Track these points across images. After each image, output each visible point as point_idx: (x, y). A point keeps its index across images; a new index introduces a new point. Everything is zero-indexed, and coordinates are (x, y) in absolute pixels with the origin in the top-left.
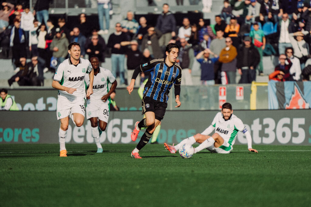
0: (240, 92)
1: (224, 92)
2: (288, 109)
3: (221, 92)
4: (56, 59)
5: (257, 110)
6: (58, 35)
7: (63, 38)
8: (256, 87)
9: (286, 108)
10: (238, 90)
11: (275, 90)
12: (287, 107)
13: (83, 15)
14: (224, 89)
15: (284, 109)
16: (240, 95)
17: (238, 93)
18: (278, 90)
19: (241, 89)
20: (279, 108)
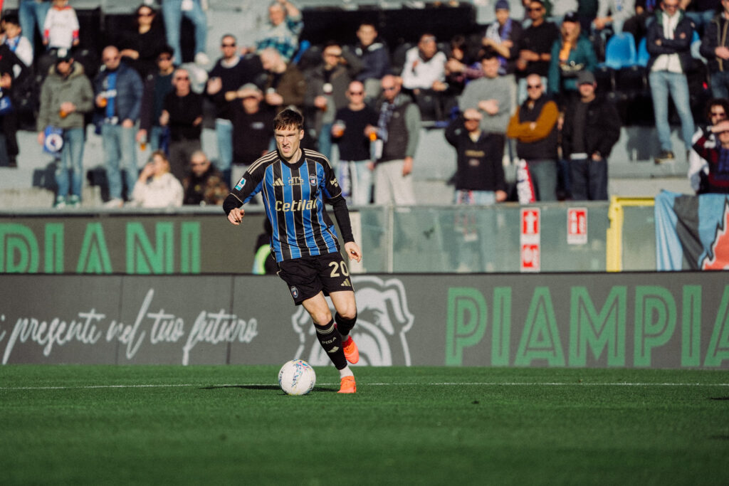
0: (578, 222)
1: (535, 223)
2: (709, 271)
3: (525, 224)
4: (60, 132)
5: (623, 272)
6: (64, 67)
7: (78, 76)
8: (621, 212)
9: (704, 268)
10: (574, 217)
11: (675, 219)
12: (707, 263)
13: (145, 11)
14: (535, 214)
15: (701, 271)
16: (578, 232)
17: (574, 228)
18: (680, 220)
19: (579, 214)
20: (687, 267)
